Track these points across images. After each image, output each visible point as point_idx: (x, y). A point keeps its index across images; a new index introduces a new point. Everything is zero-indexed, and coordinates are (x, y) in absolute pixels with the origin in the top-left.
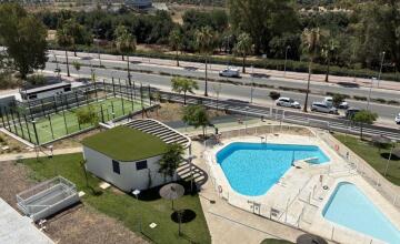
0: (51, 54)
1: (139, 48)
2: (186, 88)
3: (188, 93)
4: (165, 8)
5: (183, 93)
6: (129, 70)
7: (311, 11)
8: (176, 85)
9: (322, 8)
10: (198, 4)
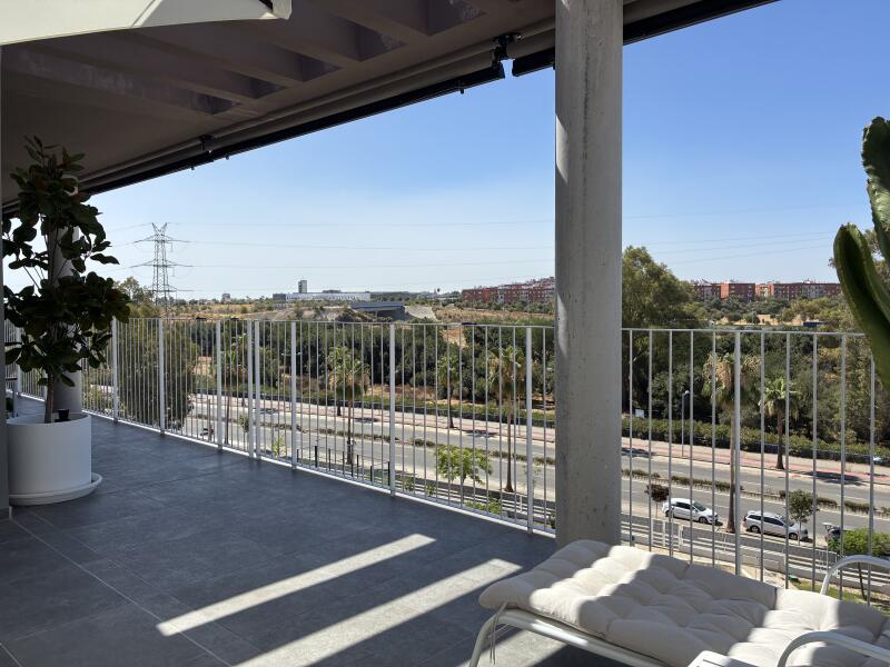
0: (199, 403)
1: (375, 391)
2: (466, 471)
3: (469, 482)
4: (431, 315)
5: (457, 480)
6: (349, 434)
7: (743, 322)
8: (443, 464)
9: (767, 318)
10: (498, 308)
